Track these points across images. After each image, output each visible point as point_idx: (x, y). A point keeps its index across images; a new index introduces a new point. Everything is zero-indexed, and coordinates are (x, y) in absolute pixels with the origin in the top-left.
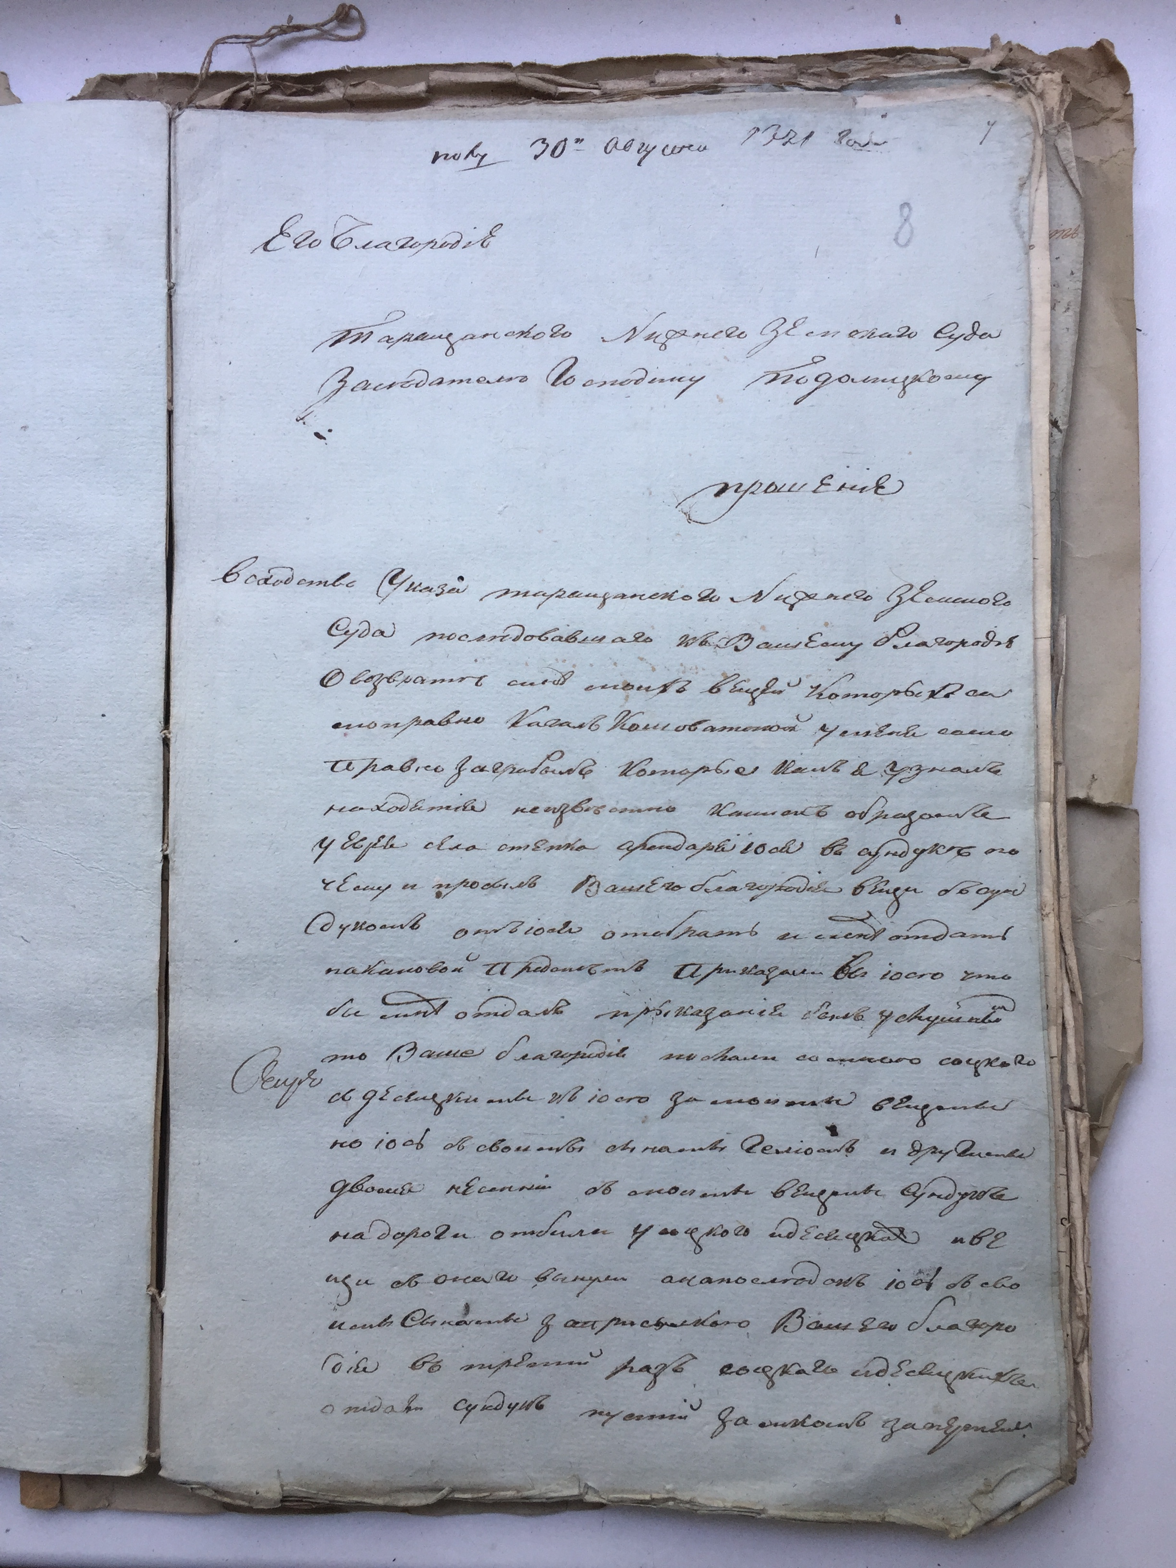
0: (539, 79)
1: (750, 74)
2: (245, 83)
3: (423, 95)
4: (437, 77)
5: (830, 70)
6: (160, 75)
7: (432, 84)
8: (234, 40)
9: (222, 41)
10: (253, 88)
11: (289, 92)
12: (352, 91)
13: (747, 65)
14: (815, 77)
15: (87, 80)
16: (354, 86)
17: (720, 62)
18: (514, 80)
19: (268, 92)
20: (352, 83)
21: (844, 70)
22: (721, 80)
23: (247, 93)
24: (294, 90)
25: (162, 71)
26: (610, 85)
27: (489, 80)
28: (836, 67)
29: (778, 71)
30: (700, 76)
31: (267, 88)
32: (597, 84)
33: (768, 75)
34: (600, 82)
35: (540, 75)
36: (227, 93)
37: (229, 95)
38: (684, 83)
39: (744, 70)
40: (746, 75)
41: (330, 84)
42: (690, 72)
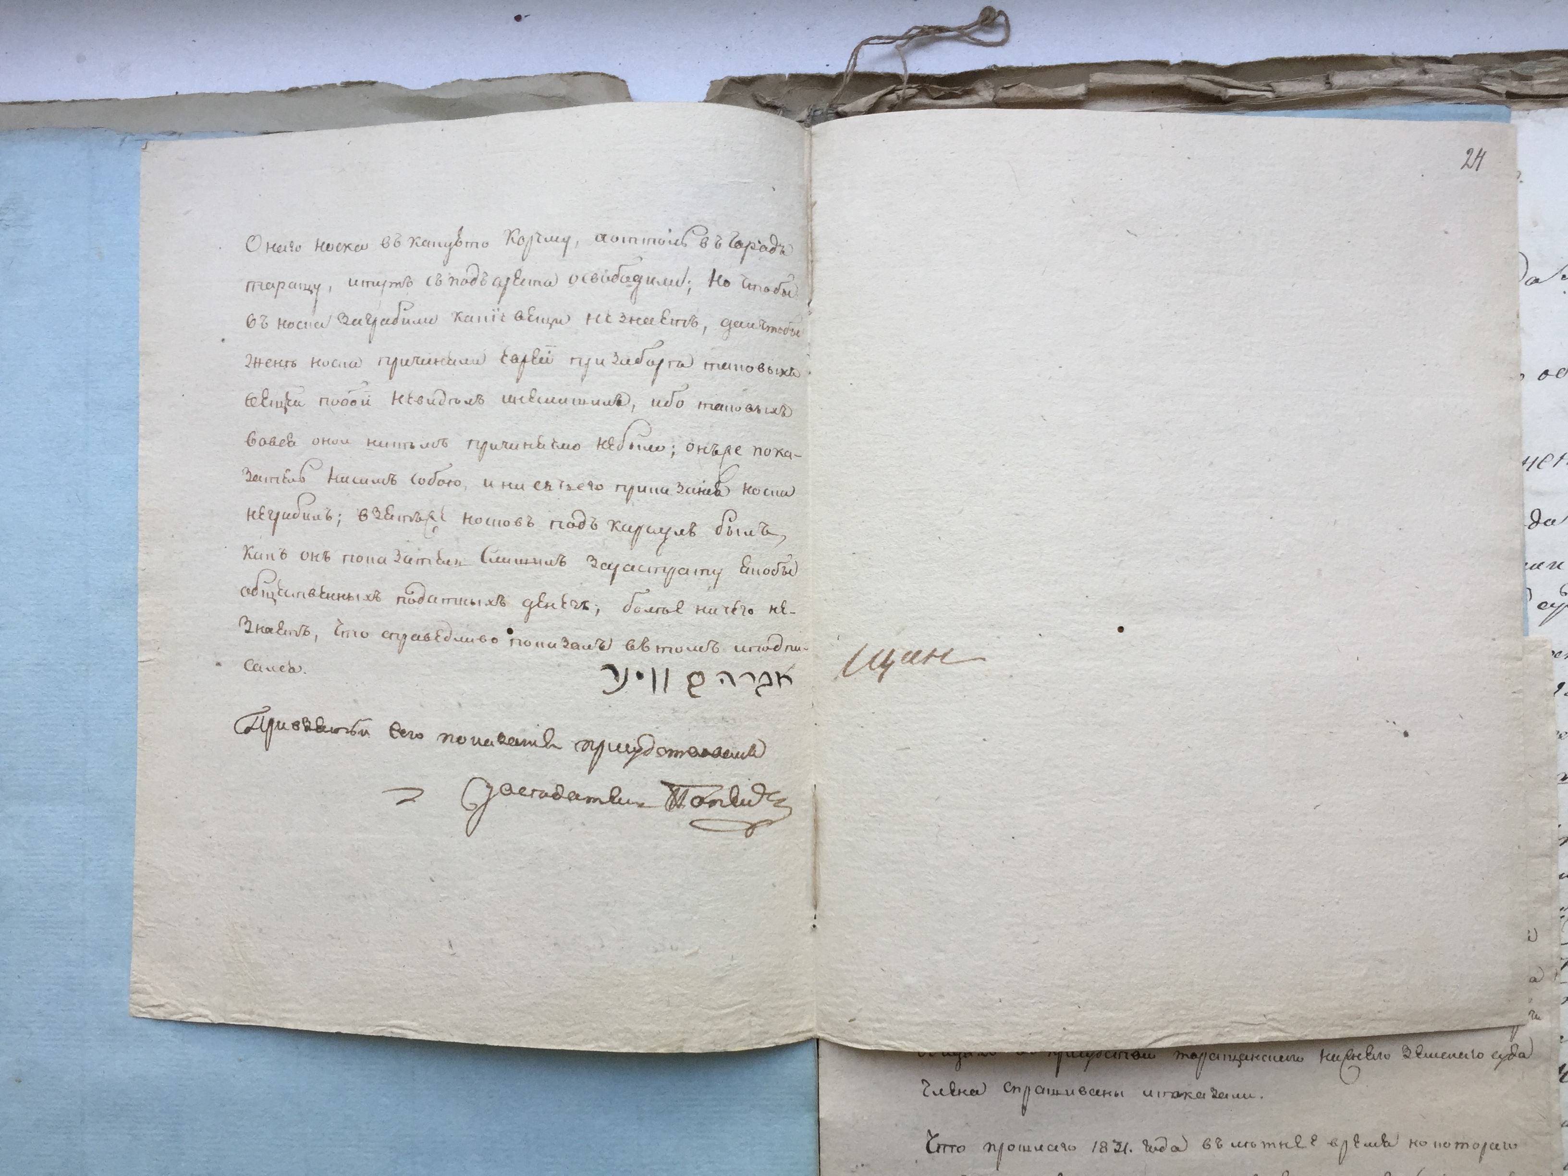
0: (1209, 81)
1: (1431, 76)
2: (892, 87)
3: (1081, 98)
4: (1099, 78)
5: (1512, 72)
6: (792, 76)
7: (1092, 86)
8: (876, 41)
9: (866, 42)
10: (900, 92)
11: (936, 96)
12: (1003, 94)
13: (1429, 66)
14: (1500, 80)
15: (712, 82)
16: (1007, 88)
17: (1395, 61)
18: (1182, 83)
19: (914, 96)
20: (1005, 86)
21: (1525, 73)
22: (1400, 83)
23: (893, 97)
24: (942, 93)
25: (794, 72)
26: (1286, 88)
27: (1154, 83)
28: (1518, 68)
29: (1460, 73)
30: (1378, 78)
31: (913, 91)
32: (1271, 86)
33: (1451, 77)
34: (1274, 85)
35: (1208, 77)
36: (871, 98)
37: (874, 101)
38: (1362, 85)
39: (1425, 72)
40: (1427, 77)
41: (979, 86)
42: (1368, 73)
